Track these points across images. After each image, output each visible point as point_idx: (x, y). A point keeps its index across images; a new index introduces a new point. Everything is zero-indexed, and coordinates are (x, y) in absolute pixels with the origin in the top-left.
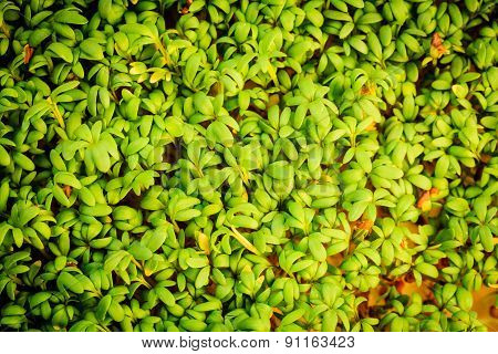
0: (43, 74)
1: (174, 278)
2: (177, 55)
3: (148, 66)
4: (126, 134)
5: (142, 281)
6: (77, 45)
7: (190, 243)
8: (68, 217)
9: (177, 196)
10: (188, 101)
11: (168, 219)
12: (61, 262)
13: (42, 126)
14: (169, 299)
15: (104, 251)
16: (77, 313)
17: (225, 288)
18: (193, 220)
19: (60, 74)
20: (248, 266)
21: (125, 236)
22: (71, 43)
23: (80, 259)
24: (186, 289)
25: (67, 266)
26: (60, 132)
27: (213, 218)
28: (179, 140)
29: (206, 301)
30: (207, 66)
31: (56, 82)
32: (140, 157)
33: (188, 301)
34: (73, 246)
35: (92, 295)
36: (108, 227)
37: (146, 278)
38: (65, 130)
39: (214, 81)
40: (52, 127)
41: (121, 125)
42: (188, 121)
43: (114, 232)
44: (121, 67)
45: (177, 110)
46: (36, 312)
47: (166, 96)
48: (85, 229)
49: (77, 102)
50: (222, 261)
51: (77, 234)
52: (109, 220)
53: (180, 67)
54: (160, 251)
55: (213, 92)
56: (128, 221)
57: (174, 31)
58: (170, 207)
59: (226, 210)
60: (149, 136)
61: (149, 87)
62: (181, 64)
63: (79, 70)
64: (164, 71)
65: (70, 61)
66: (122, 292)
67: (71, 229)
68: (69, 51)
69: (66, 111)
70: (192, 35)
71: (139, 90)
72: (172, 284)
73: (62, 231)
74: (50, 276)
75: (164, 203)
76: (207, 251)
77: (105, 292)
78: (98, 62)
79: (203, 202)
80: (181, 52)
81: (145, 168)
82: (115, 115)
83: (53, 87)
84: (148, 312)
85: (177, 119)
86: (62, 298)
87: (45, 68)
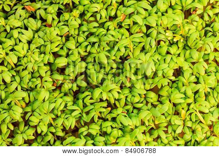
0: (128, 28)
1: (167, 127)
2: (187, 31)
3: (173, 33)
4: (159, 61)
5: (153, 126)
6: (145, 18)
7: (177, 113)
8: (126, 91)
9: (175, 92)
10: (188, 52)
11: (170, 101)
12: (120, 110)
13: (123, 50)
14: (163, 135)
15: (139, 109)
16: (122, 133)
17: (188, 136)
18: (180, 104)
19: (135, 29)
20: (200, 129)
21: (149, 105)
22: (143, 17)
23: (128, 111)
24: (171, 133)
25: (123, 112)
26: (131, 54)
27: (189, 105)
28: (180, 68)
29: (178, 139)
30: (199, 39)
31: (133, 32)
32: (163, 72)
33: (171, 138)
34: (126, 104)
35: (131, 127)
36: (142, 99)
37: (155, 125)
38: (133, 54)
39: (201, 45)
40: (127, 51)
41: (157, 56)
42: (186, 60)
43: (145, 102)
44: (162, 31)
45: (182, 55)
46: (104, 130)
47: (178, 48)
48: (133, 98)
49: (140, 43)
50: (189, 124)
51: (129, 99)
52: (144, 96)
53: (187, 37)
54: (163, 114)
55: (199, 50)
56: (152, 98)
57: (188, 20)
58: (172, 96)
59: (195, 102)
60: (169, 64)
61: (172, 42)
62: (188, 35)
63: (144, 29)
64: (180, 37)
65: (141, 24)
66: (144, 128)
67: (127, 97)
68: (141, 20)
69: (134, 45)
70: (195, 23)
71: (167, 43)
72: (166, 129)
73: (123, 97)
74: (114, 115)
75: (169, 94)
76: (183, 118)
77: (136, 127)
78: (153, 27)
79: (186, 97)
80: (189, 30)
81: (164, 77)
82: (155, 52)
83: (131, 34)
84: (152, 139)
85: (182, 59)
86: (117, 126)
87: (129, 25)
